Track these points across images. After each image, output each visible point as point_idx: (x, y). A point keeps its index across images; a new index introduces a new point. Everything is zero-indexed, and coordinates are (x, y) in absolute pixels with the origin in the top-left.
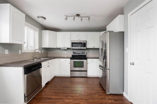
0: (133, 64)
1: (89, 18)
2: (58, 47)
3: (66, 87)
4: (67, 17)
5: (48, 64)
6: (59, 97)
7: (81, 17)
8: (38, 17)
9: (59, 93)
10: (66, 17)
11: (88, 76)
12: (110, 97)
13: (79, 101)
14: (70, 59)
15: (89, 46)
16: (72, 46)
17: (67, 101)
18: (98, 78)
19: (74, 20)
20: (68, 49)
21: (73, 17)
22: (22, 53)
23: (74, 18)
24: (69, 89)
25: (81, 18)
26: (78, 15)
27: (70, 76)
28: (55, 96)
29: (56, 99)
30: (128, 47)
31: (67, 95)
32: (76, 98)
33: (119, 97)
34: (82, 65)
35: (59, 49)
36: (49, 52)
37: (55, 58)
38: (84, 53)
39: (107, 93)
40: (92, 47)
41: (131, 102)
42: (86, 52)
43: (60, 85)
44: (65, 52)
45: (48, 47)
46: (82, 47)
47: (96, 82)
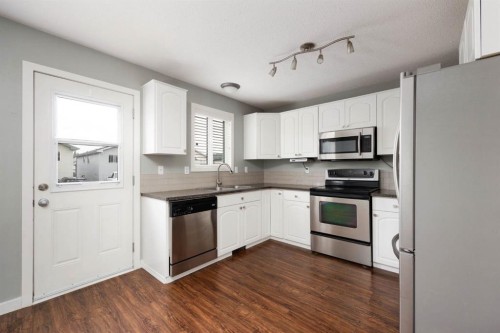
1: (349, 42)
2: (283, 156)
3: (272, 277)
4: (276, 65)
5: (241, 201)
6: (235, 294)
7: (320, 49)
8: (223, 86)
9: (242, 284)
10: (272, 66)
11: (376, 265)
13: (272, 327)
14: (308, 193)
16: (321, 152)
19: (295, 69)
21: (291, 59)
22: (191, 173)
24: (276, 284)
25: (318, 53)
26: (309, 47)
27: (309, 248)
28: (231, 286)
29: (227, 295)
31: (257, 298)
32: (271, 319)
34: (349, 218)
35: (286, 161)
36: (267, 172)
37: (270, 188)
38: (372, 175)
42: (379, 172)
43: (263, 266)
45: (255, 158)
46: (357, 151)
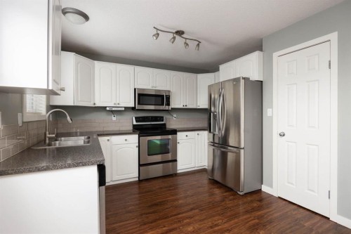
0: (284, 135)
1: (198, 44)
2: (98, 105)
4: (159, 32)
10: (155, 31)
11: (178, 172)
12: (249, 199)
14: (137, 136)
15: (176, 103)
16: (140, 103)
17: (190, 229)
18: (203, 171)
19: (173, 43)
20: (127, 109)
21: (171, 36)
22: (23, 123)
23: (174, 38)
26: (180, 33)
27: (137, 179)
30: (272, 108)
33: (255, 197)
39: (241, 194)
40: (181, 106)
41: (279, 197)
42: (166, 118)
44: (114, 119)
46: (163, 105)
47: (205, 180)
